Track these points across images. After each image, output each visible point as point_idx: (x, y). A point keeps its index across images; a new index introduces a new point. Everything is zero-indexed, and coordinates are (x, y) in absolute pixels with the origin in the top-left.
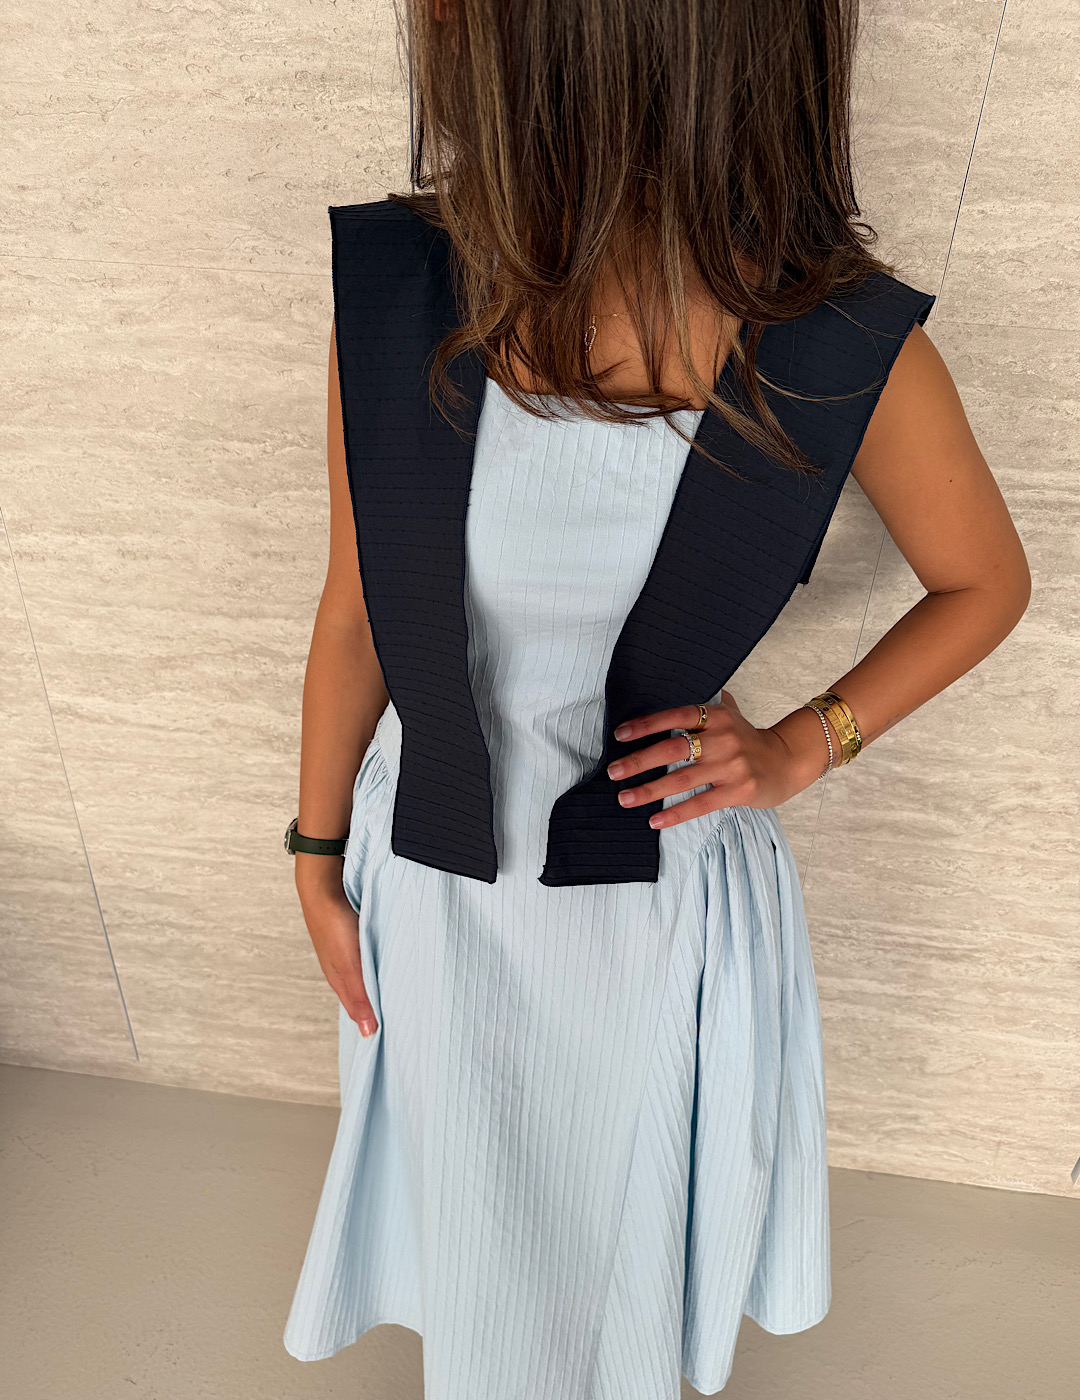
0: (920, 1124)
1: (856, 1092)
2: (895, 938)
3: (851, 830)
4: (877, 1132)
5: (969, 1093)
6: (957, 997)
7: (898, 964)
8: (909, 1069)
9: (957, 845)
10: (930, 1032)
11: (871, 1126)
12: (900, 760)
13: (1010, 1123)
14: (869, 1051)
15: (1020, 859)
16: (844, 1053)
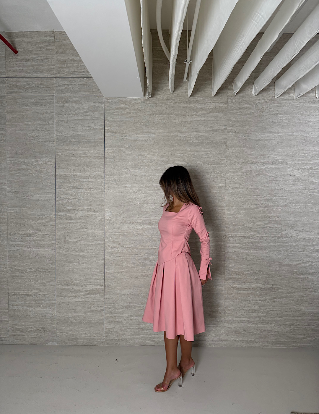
0: (33, 329)
1: (22, 323)
2: (21, 294)
3: (12, 277)
4: (27, 332)
5: (37, 321)
6: (31, 303)
7: (22, 298)
8: (28, 317)
9: (25, 278)
10: (29, 310)
11: (26, 330)
12: (15, 266)
13: (44, 326)
14: (22, 315)
15: (32, 279)
16: (19, 316)
